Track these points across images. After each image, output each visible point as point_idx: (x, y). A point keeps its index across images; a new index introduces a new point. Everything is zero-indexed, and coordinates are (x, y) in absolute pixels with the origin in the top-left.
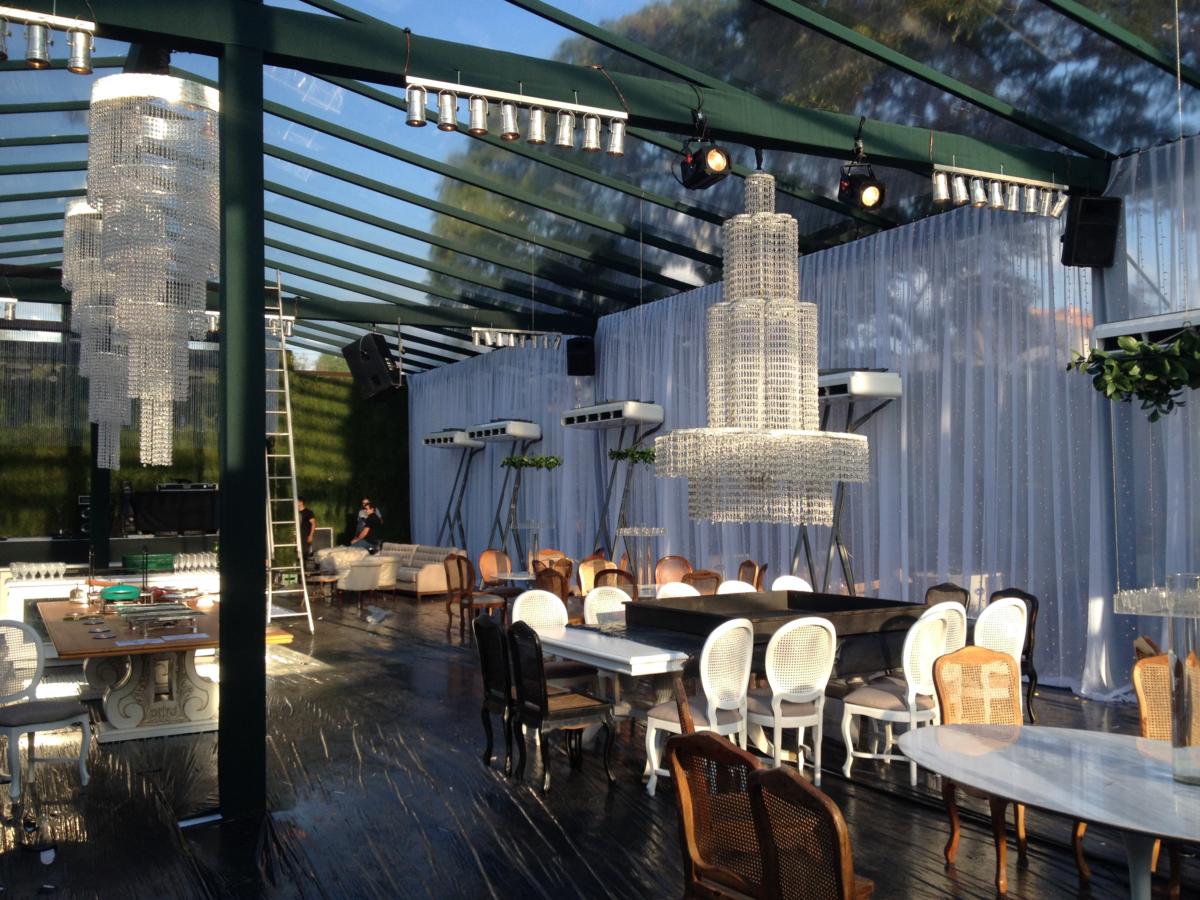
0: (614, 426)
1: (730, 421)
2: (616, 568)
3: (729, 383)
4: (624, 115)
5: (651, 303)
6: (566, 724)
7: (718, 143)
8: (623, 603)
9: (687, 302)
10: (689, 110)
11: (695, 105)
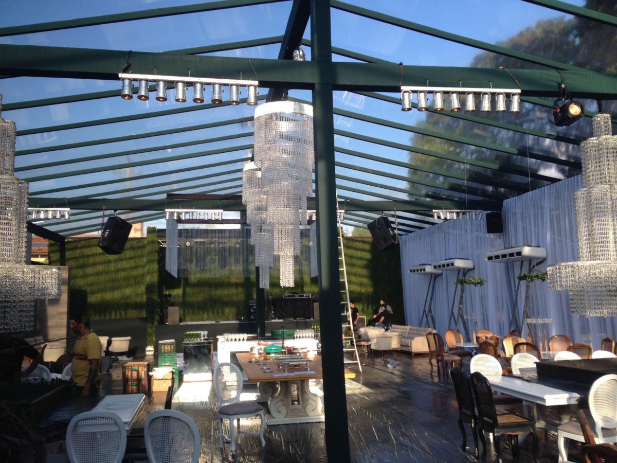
0: (518, 261)
1: (593, 256)
2: (525, 342)
3: (591, 235)
4: (519, 91)
5: (534, 191)
6: (509, 432)
7: (574, 99)
8: (535, 363)
9: (556, 189)
10: (556, 84)
11: (560, 81)
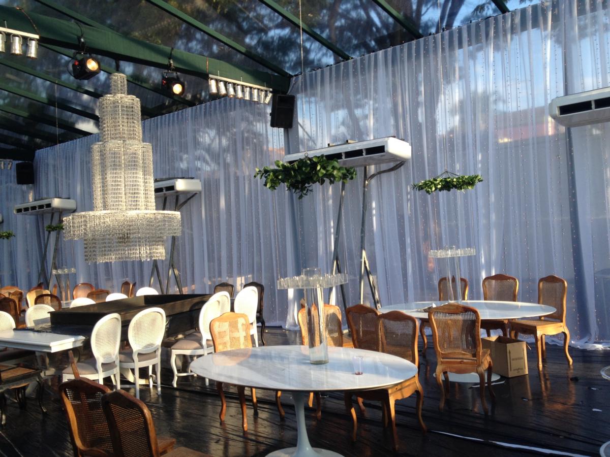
0: (48, 212)
1: (105, 207)
2: (49, 293)
3: (104, 185)
4: (37, 37)
5: (67, 143)
6: (13, 385)
7: (94, 55)
8: (48, 313)
9: (87, 142)
10: (76, 37)
11: (80, 34)
